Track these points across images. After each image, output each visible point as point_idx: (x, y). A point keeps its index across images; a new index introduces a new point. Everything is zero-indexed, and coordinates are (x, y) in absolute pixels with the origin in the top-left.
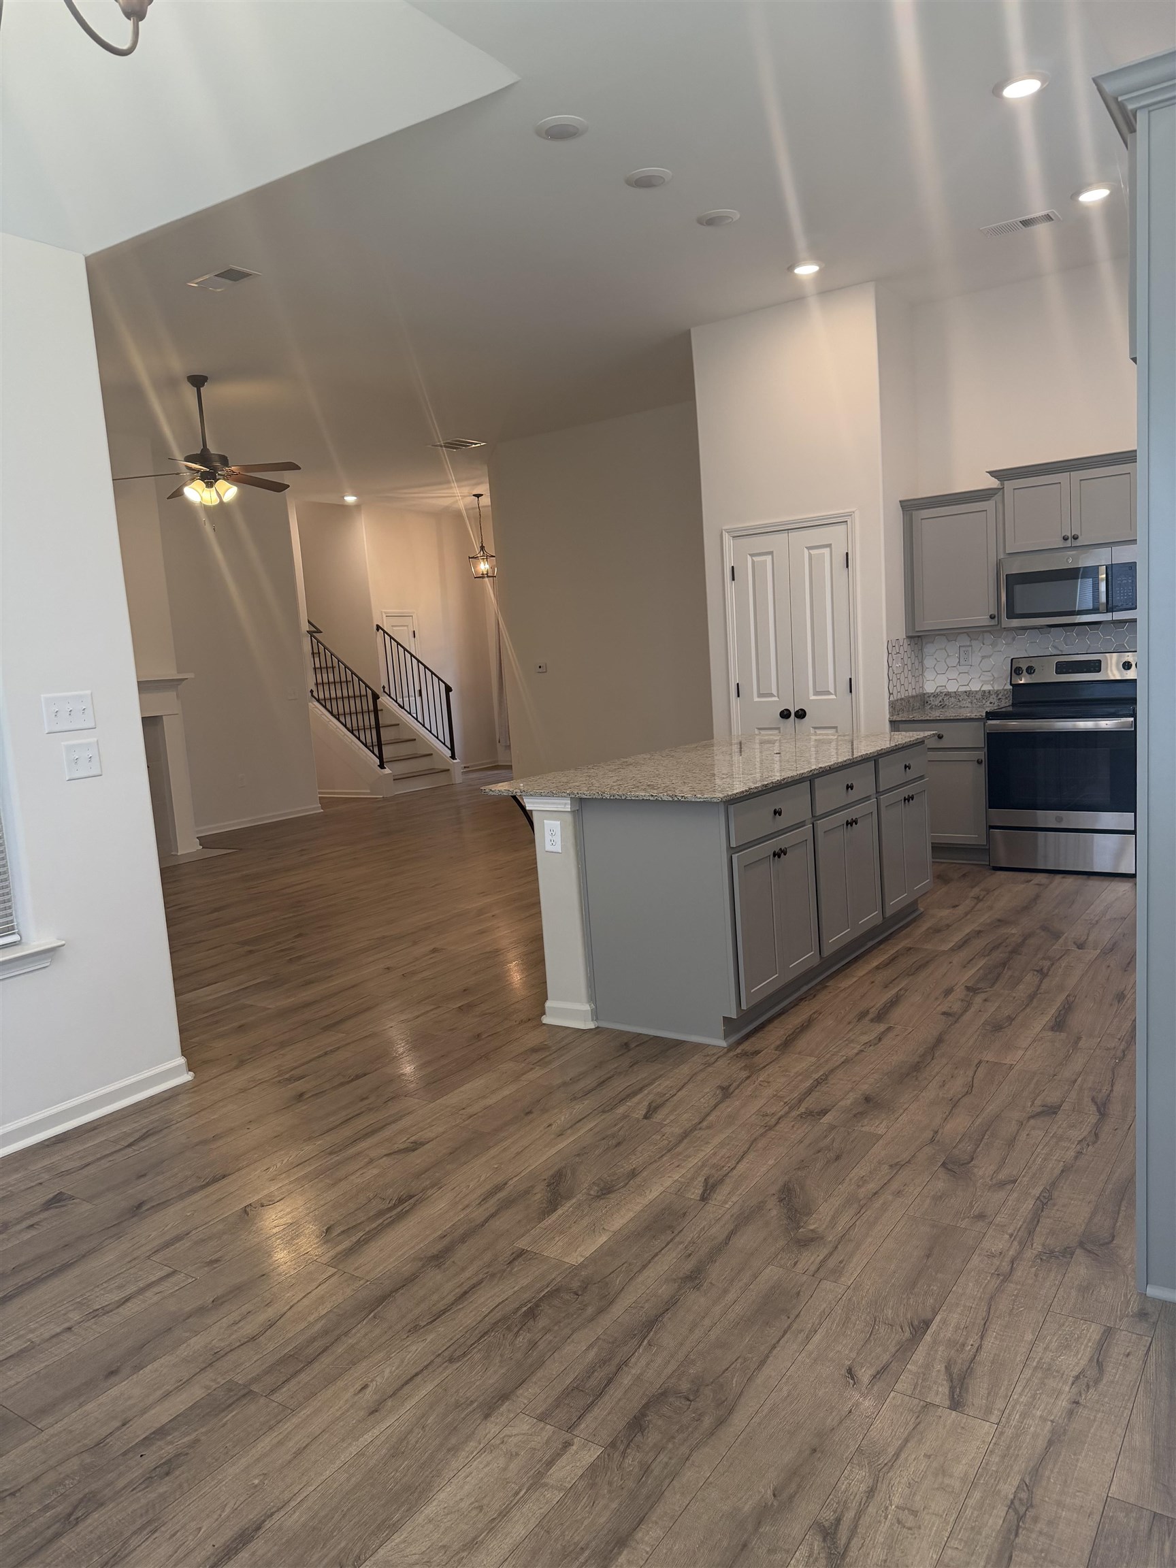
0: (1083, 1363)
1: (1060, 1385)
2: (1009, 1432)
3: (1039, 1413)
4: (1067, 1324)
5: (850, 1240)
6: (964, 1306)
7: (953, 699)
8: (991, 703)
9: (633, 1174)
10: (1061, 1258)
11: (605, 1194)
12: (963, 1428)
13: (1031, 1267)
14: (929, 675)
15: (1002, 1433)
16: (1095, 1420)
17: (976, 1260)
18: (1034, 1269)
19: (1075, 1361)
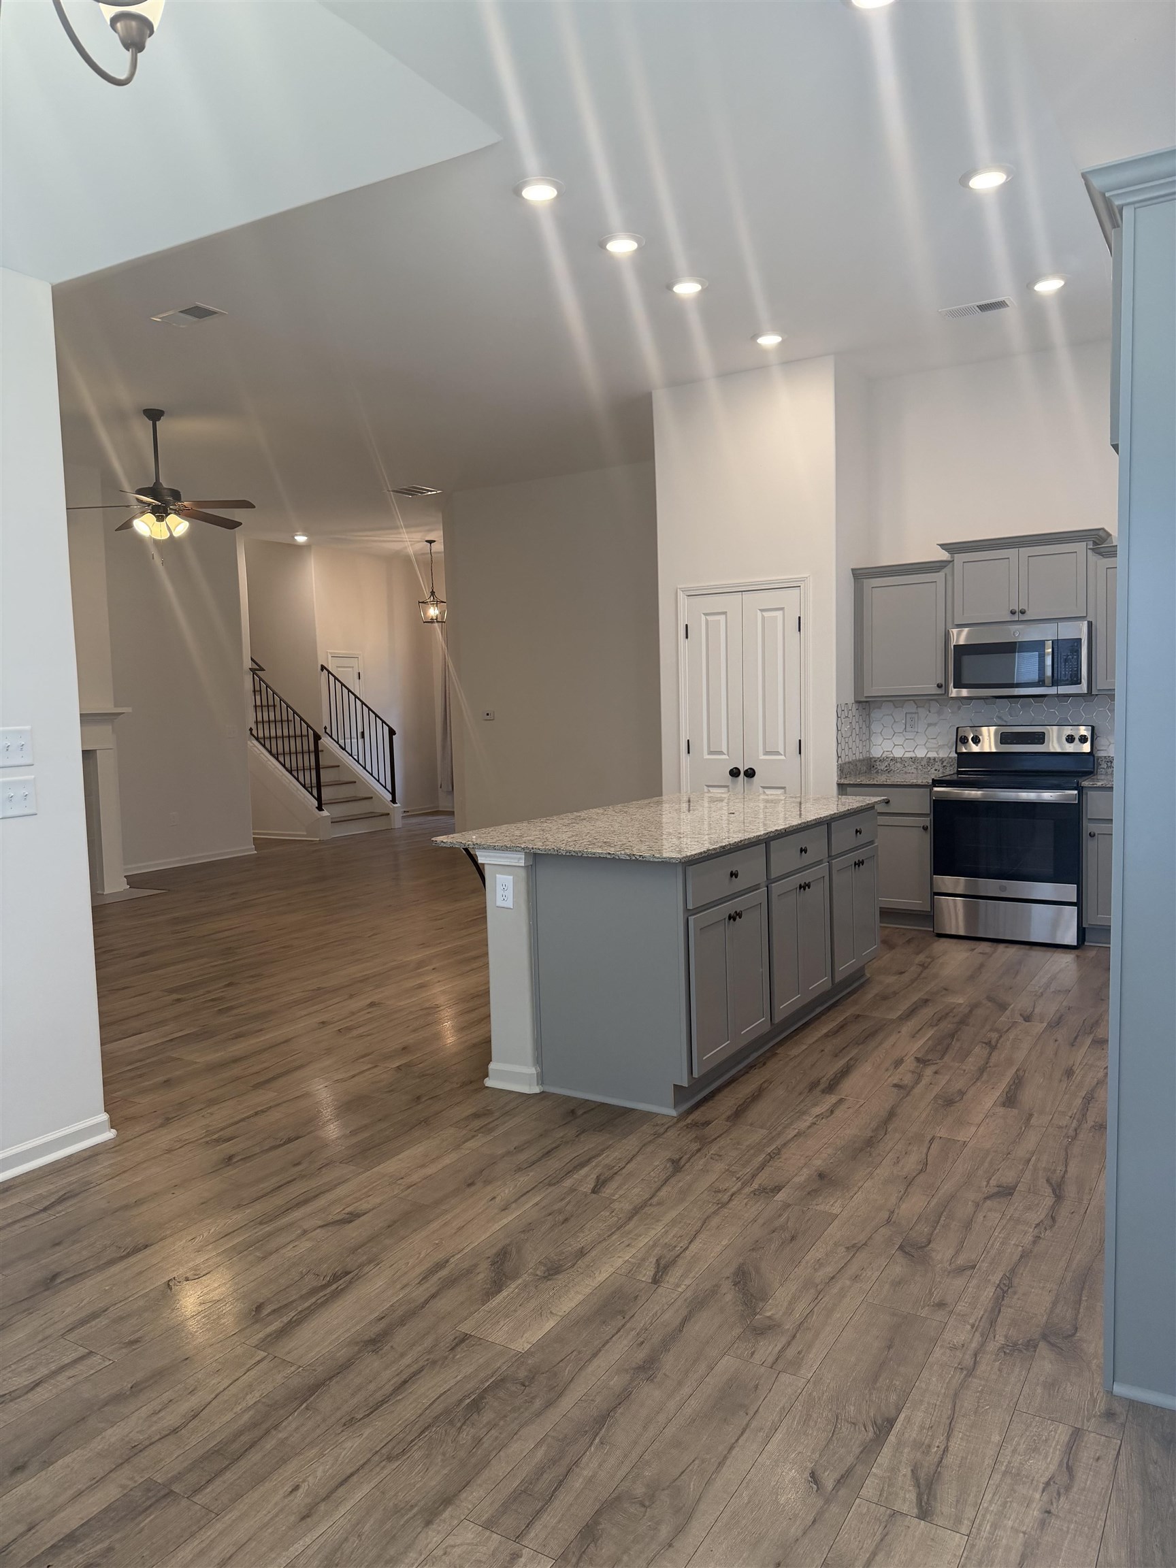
0: (1053, 1468)
1: (1031, 1492)
2: (981, 1544)
3: (1010, 1523)
4: (1034, 1424)
5: (808, 1329)
6: (928, 1403)
7: (898, 765)
8: (936, 770)
9: (582, 1253)
10: (1025, 1351)
11: (552, 1275)
12: (933, 1539)
13: (995, 1361)
14: (876, 739)
15: (973, 1546)
16: (1068, 1532)
17: (938, 1352)
18: (998, 1363)
19: (1045, 1465)
